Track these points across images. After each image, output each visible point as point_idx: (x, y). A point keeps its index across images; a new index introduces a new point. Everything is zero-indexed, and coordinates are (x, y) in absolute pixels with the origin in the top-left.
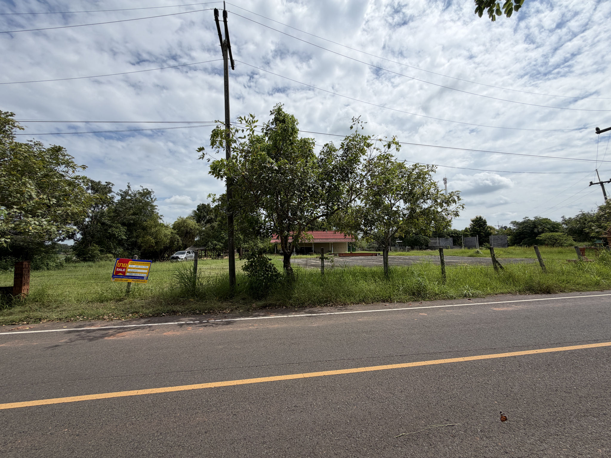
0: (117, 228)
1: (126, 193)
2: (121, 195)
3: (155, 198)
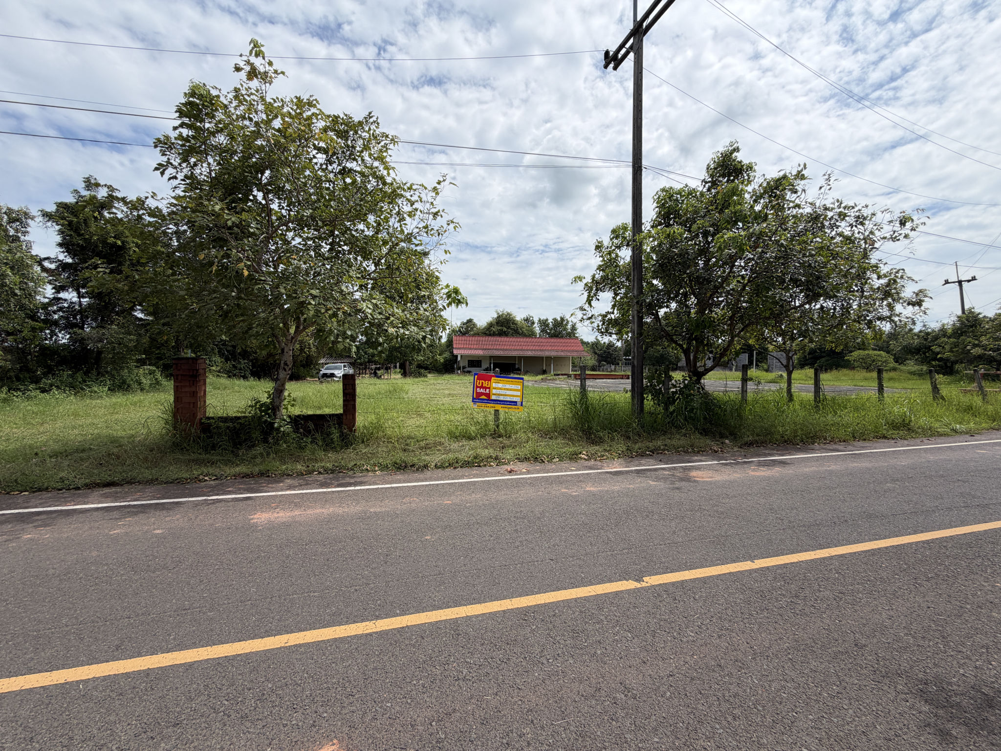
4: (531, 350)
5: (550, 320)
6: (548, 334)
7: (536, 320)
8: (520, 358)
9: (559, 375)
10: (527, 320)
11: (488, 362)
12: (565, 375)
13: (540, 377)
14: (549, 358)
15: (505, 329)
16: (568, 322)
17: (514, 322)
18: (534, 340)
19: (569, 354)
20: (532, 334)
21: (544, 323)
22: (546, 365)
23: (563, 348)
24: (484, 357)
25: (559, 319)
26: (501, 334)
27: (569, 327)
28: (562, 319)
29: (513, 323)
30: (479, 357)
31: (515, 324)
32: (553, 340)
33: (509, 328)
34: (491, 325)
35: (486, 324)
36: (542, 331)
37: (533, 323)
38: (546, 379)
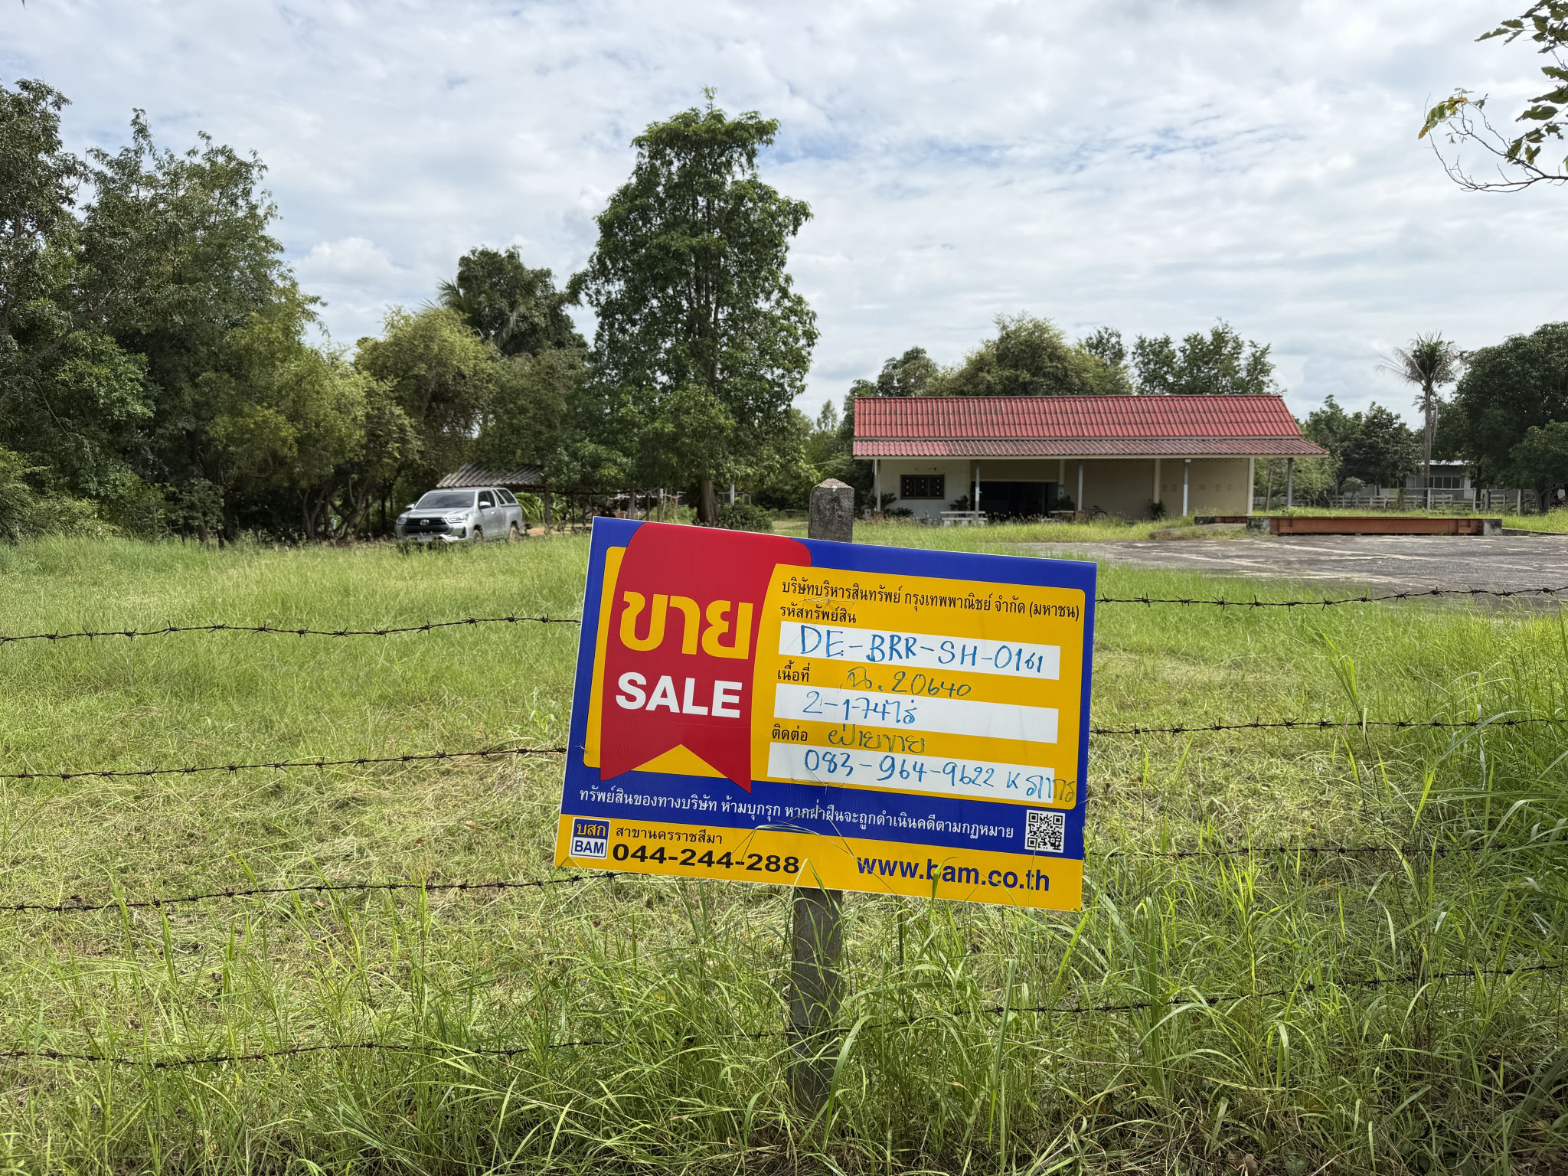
0: (96, 357)
1: (127, 167)
2: (101, 178)
3: (267, 203)
4: (1112, 439)
5: (1177, 344)
6: (1170, 387)
7: (1129, 344)
8: (1073, 465)
9: (1212, 521)
10: (1098, 345)
11: (966, 482)
12: (1235, 519)
13: (1144, 528)
14: (1174, 467)
15: (1025, 376)
16: (1238, 346)
17: (1055, 353)
18: (1122, 405)
19: (1247, 449)
20: (1115, 389)
21: (1156, 354)
22: (1163, 488)
23: (1224, 430)
24: (953, 464)
25: (1208, 338)
26: (1013, 389)
27: (1244, 360)
28: (1219, 338)
29: (1053, 356)
30: (934, 463)
31: (1059, 358)
32: (1188, 404)
33: (1038, 370)
34: (979, 365)
35: (964, 365)
36: (1151, 378)
37: (1119, 354)
38: (1167, 537)
